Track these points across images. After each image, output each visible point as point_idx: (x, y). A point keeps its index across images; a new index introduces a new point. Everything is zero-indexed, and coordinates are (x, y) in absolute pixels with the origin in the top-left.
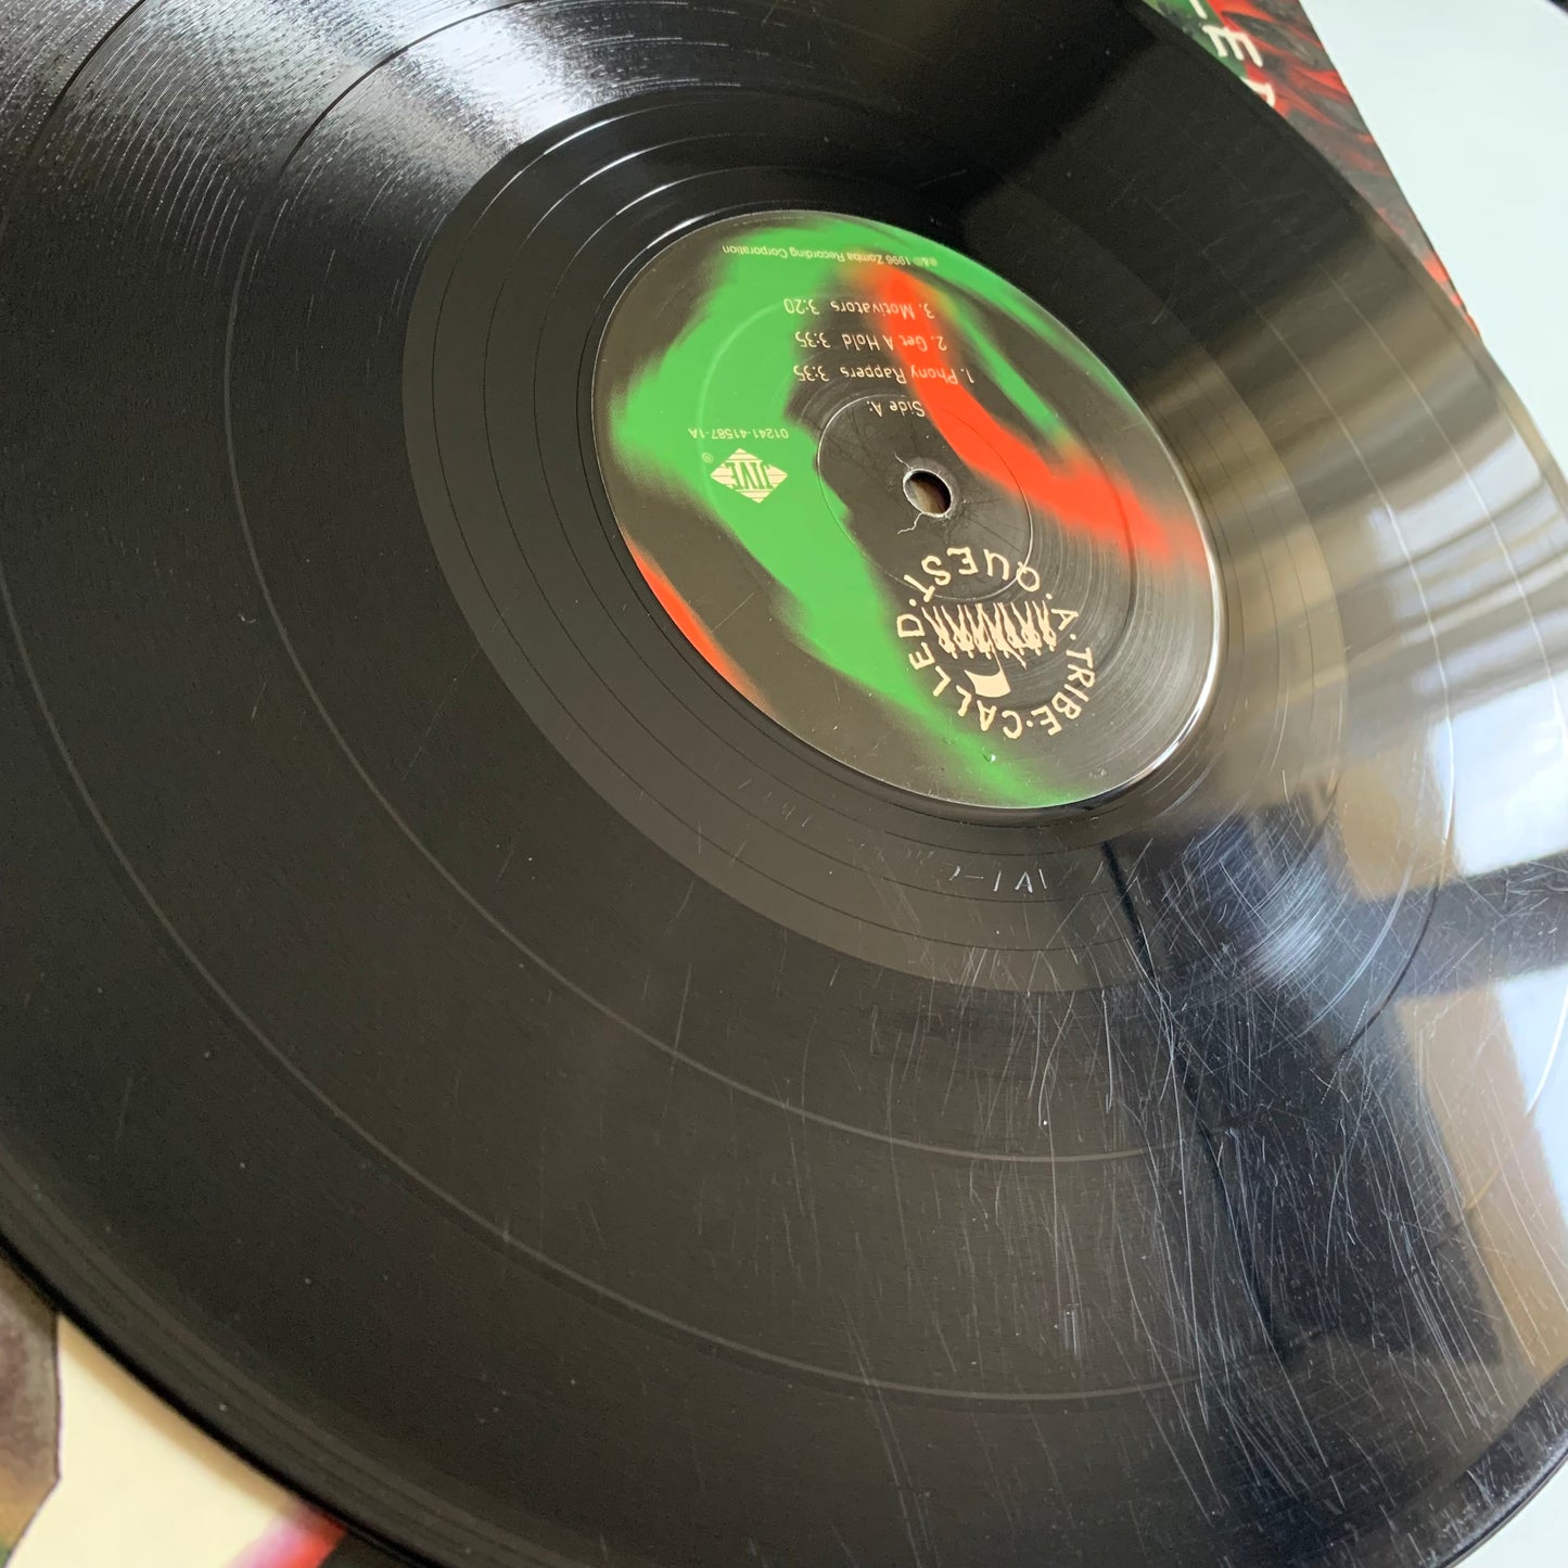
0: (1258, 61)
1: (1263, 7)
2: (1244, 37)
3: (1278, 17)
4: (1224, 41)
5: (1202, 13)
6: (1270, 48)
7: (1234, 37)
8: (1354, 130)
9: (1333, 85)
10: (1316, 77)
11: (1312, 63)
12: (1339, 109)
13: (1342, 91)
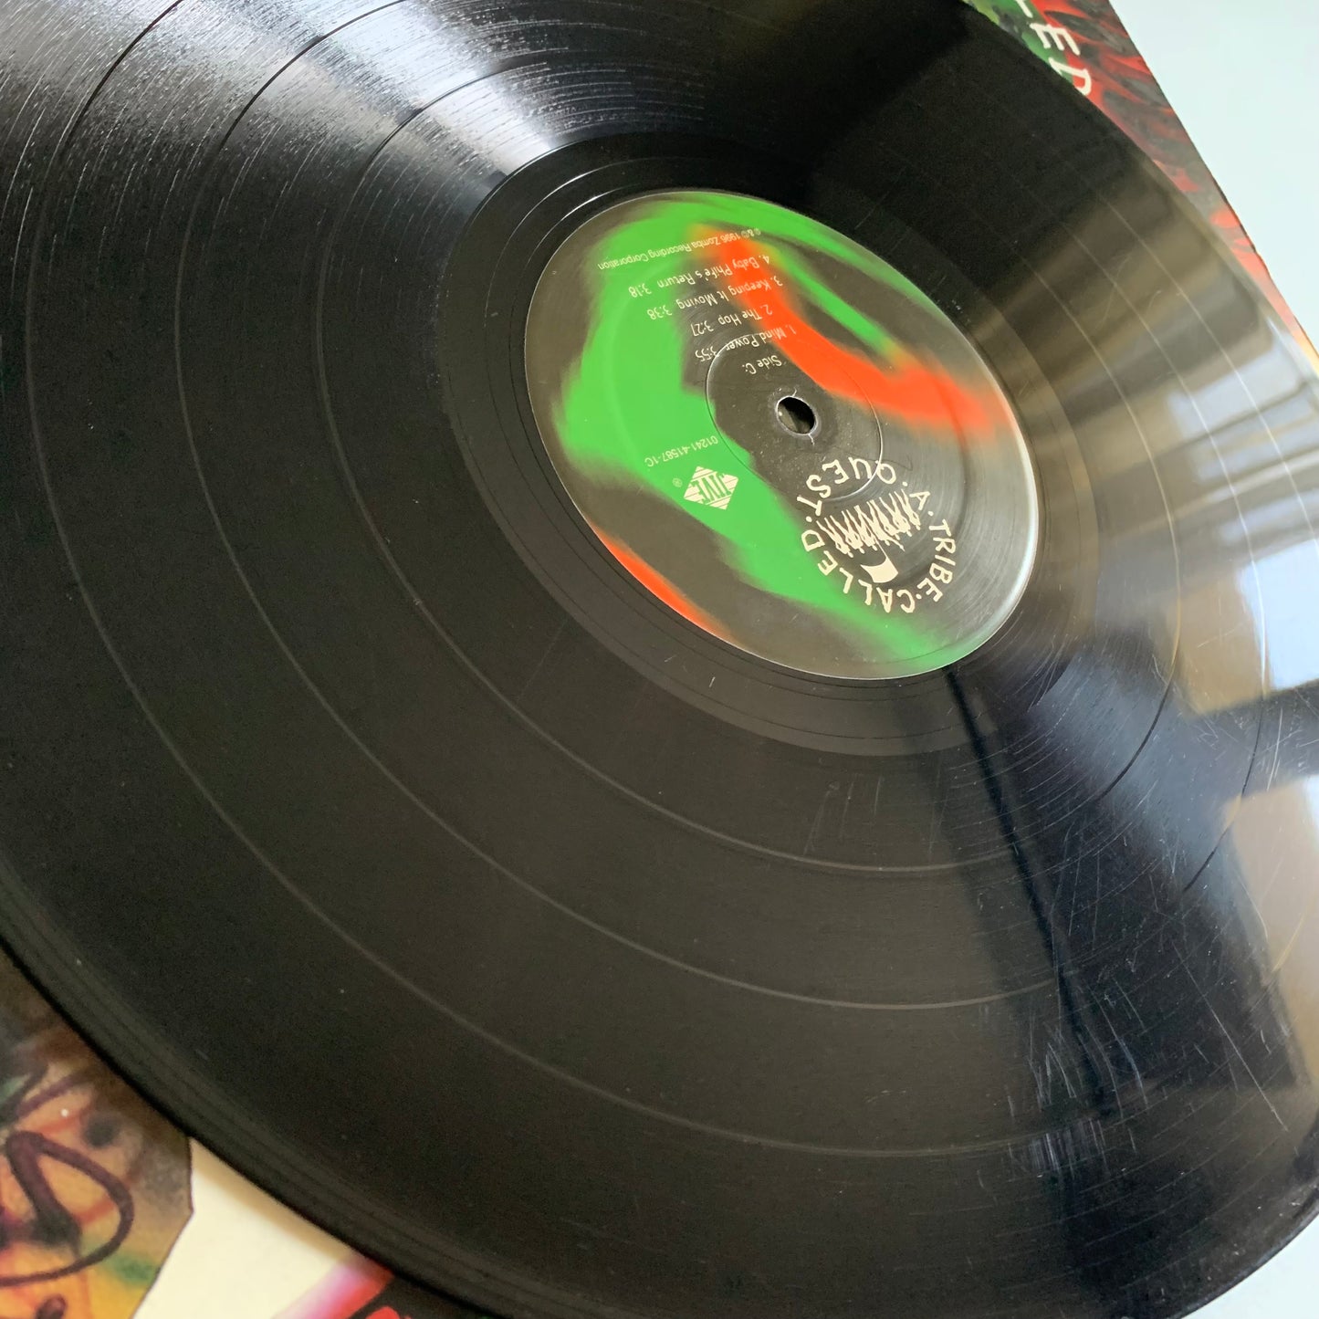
0: (1076, 51)
1: (1078, 6)
2: (1063, 31)
3: (1091, 13)
4: (1048, 35)
5: (1029, 14)
6: (1085, 39)
7: (1056, 32)
8: (1156, 104)
9: (1136, 66)
10: (1123, 62)
11: (1120, 50)
12: (1145, 88)
13: (1144, 71)
